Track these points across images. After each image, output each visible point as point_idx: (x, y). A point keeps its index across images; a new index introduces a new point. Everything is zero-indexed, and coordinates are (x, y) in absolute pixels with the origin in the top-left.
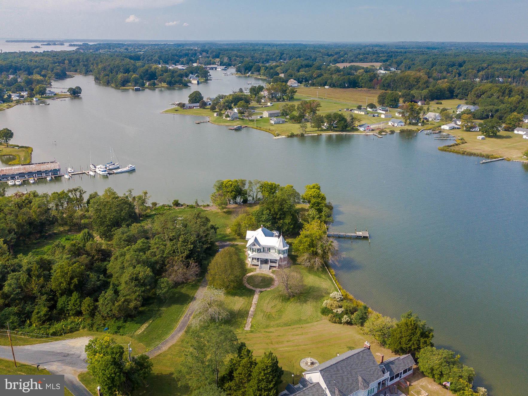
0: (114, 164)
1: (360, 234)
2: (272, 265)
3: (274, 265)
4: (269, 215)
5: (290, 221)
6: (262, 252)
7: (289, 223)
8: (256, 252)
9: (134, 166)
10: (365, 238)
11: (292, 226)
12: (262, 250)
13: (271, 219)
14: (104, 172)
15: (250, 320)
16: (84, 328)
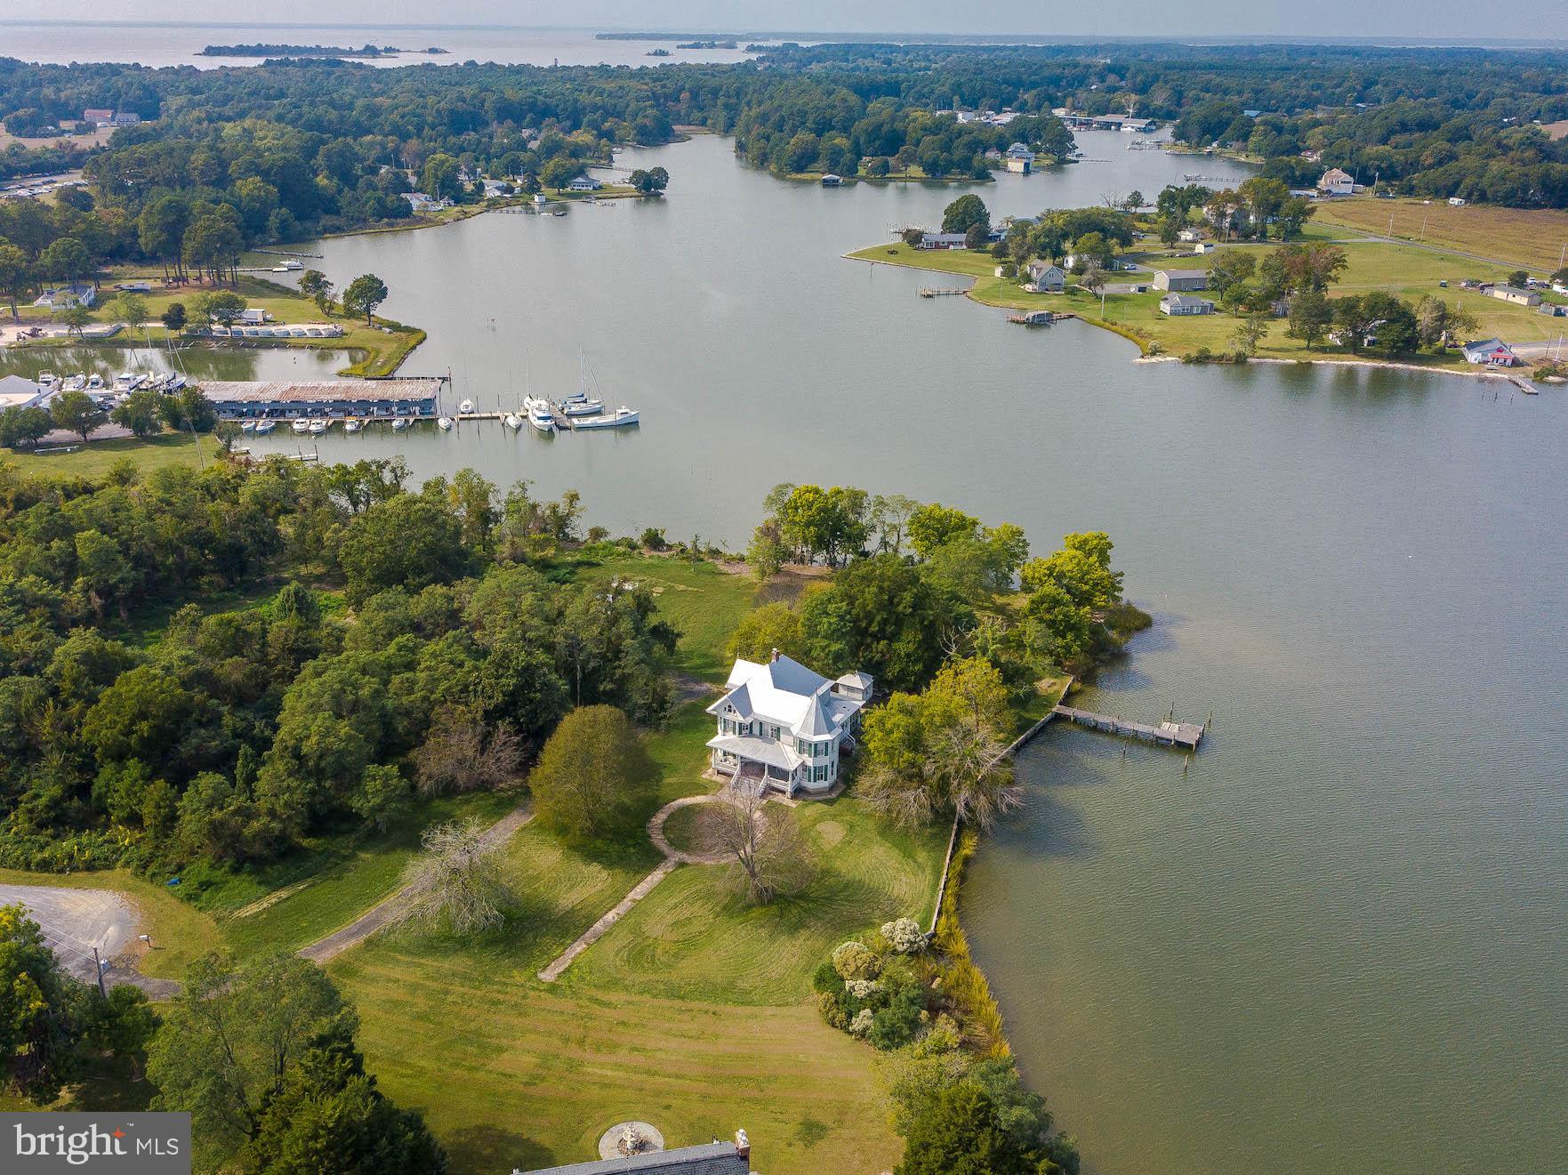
0: (585, 402)
1: (1170, 730)
2: (775, 785)
3: (778, 784)
4: (842, 618)
5: (911, 647)
6: (754, 736)
7: (908, 655)
8: (734, 733)
9: (633, 413)
10: (1182, 747)
11: (918, 667)
12: (756, 730)
13: (847, 632)
14: (541, 422)
15: (579, 947)
16: (127, 864)
